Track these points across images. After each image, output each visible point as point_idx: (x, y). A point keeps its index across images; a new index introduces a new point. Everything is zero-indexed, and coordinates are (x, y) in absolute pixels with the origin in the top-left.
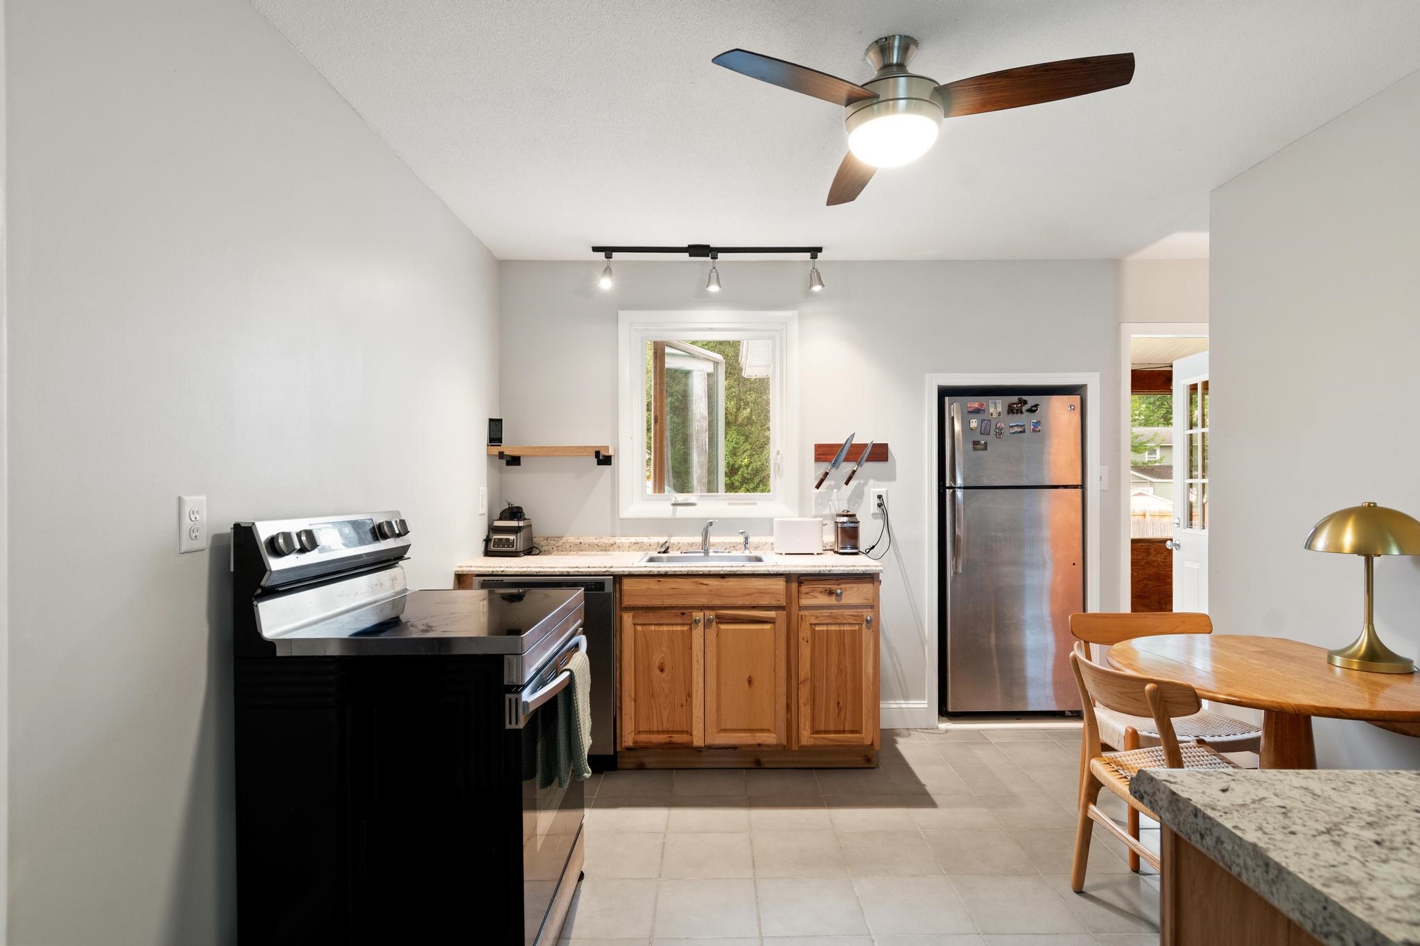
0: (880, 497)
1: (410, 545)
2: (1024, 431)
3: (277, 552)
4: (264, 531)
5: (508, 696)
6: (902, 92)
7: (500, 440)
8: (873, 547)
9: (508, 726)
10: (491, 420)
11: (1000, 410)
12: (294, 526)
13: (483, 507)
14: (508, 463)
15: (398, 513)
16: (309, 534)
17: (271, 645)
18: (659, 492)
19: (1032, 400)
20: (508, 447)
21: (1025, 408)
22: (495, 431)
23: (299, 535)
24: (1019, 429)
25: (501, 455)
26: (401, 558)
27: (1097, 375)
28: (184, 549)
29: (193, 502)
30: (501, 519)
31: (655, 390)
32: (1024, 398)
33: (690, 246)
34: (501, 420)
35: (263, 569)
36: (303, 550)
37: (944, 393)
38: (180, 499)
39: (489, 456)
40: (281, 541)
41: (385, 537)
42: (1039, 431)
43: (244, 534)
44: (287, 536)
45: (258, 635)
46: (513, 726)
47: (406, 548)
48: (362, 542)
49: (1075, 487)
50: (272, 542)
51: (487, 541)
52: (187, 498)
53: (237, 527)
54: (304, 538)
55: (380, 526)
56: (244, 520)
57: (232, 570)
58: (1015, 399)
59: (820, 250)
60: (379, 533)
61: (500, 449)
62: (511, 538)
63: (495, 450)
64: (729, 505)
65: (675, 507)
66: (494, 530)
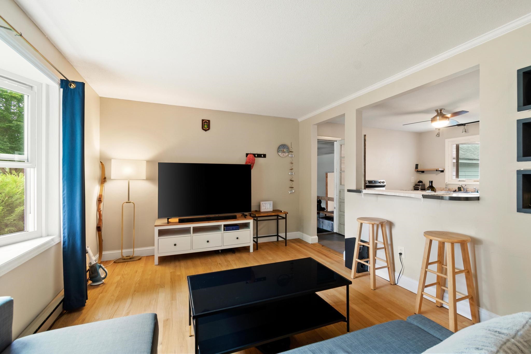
6: (439, 118)
7: (418, 168)
10: (416, 164)
12: (382, 181)
14: (421, 172)
16: (384, 182)
18: (457, 178)
20: (420, 169)
22: (417, 166)
25: (418, 171)
30: (418, 183)
34: (418, 164)
51: (414, 187)
60: (379, 183)
61: (417, 170)
62: (418, 186)
63: (416, 170)
64: (474, 181)
65: (459, 182)
66: (416, 185)
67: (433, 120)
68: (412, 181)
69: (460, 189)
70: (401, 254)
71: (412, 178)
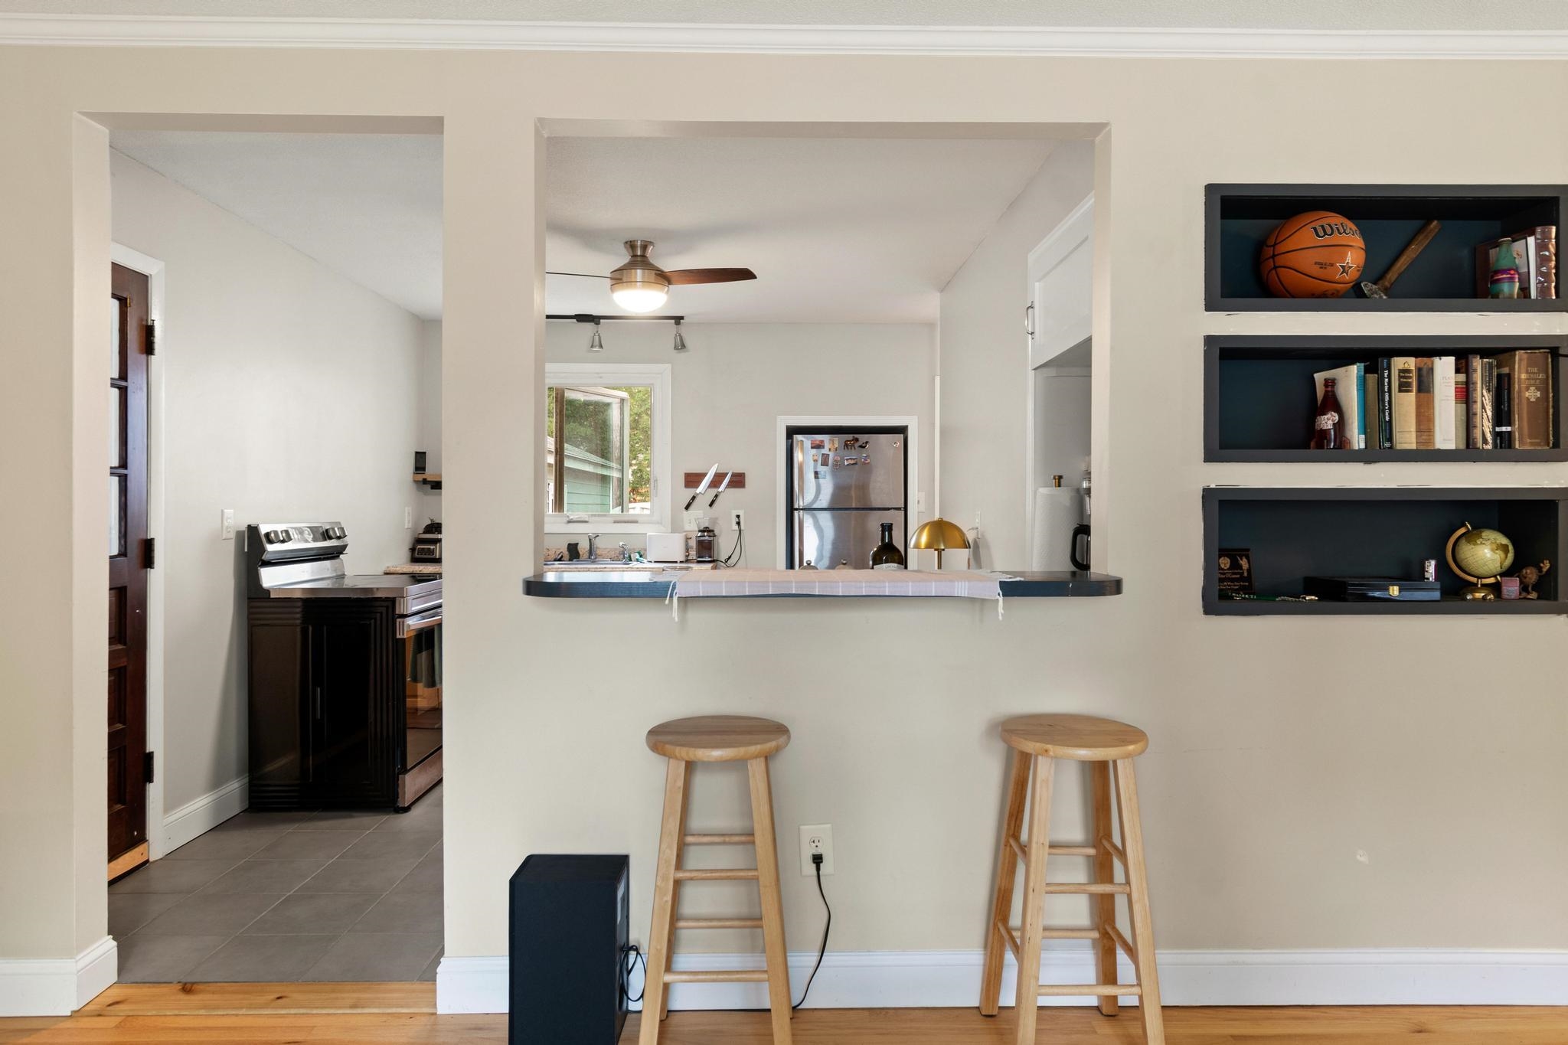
0: (738, 516)
1: (347, 545)
2: (856, 464)
3: (271, 542)
4: (264, 529)
5: (398, 620)
6: (639, 278)
7: (424, 469)
8: (730, 557)
9: (398, 636)
10: (417, 453)
11: (836, 446)
12: (280, 527)
13: (409, 522)
14: (432, 488)
15: (340, 523)
16: (287, 532)
17: (268, 592)
18: (559, 511)
19: (863, 438)
20: (430, 473)
21: (857, 445)
22: (420, 460)
23: (282, 532)
24: (852, 462)
25: (425, 481)
26: (342, 553)
27: (916, 417)
28: (224, 537)
29: (229, 512)
30: (424, 533)
31: (556, 426)
32: (856, 436)
33: (576, 315)
34: (425, 453)
35: (264, 550)
36: (283, 541)
37: (792, 431)
38: (222, 511)
39: (416, 482)
40: (273, 535)
41: (330, 538)
42: (868, 463)
43: (253, 530)
44: (276, 532)
45: (261, 586)
46: (401, 636)
47: (344, 547)
48: (315, 540)
49: (899, 509)
50: (267, 535)
51: (413, 550)
52: (225, 511)
53: (249, 526)
54: (284, 535)
55: (327, 531)
56: (253, 523)
57: (246, 550)
58: (850, 437)
59: (682, 318)
60: (326, 535)
61: (424, 476)
62: (432, 547)
63: (420, 477)
64: (615, 522)
65: (570, 524)
66: (419, 541)
67: (619, 278)
68: (406, 527)
69: (573, 553)
70: (818, 860)
71: (406, 508)
